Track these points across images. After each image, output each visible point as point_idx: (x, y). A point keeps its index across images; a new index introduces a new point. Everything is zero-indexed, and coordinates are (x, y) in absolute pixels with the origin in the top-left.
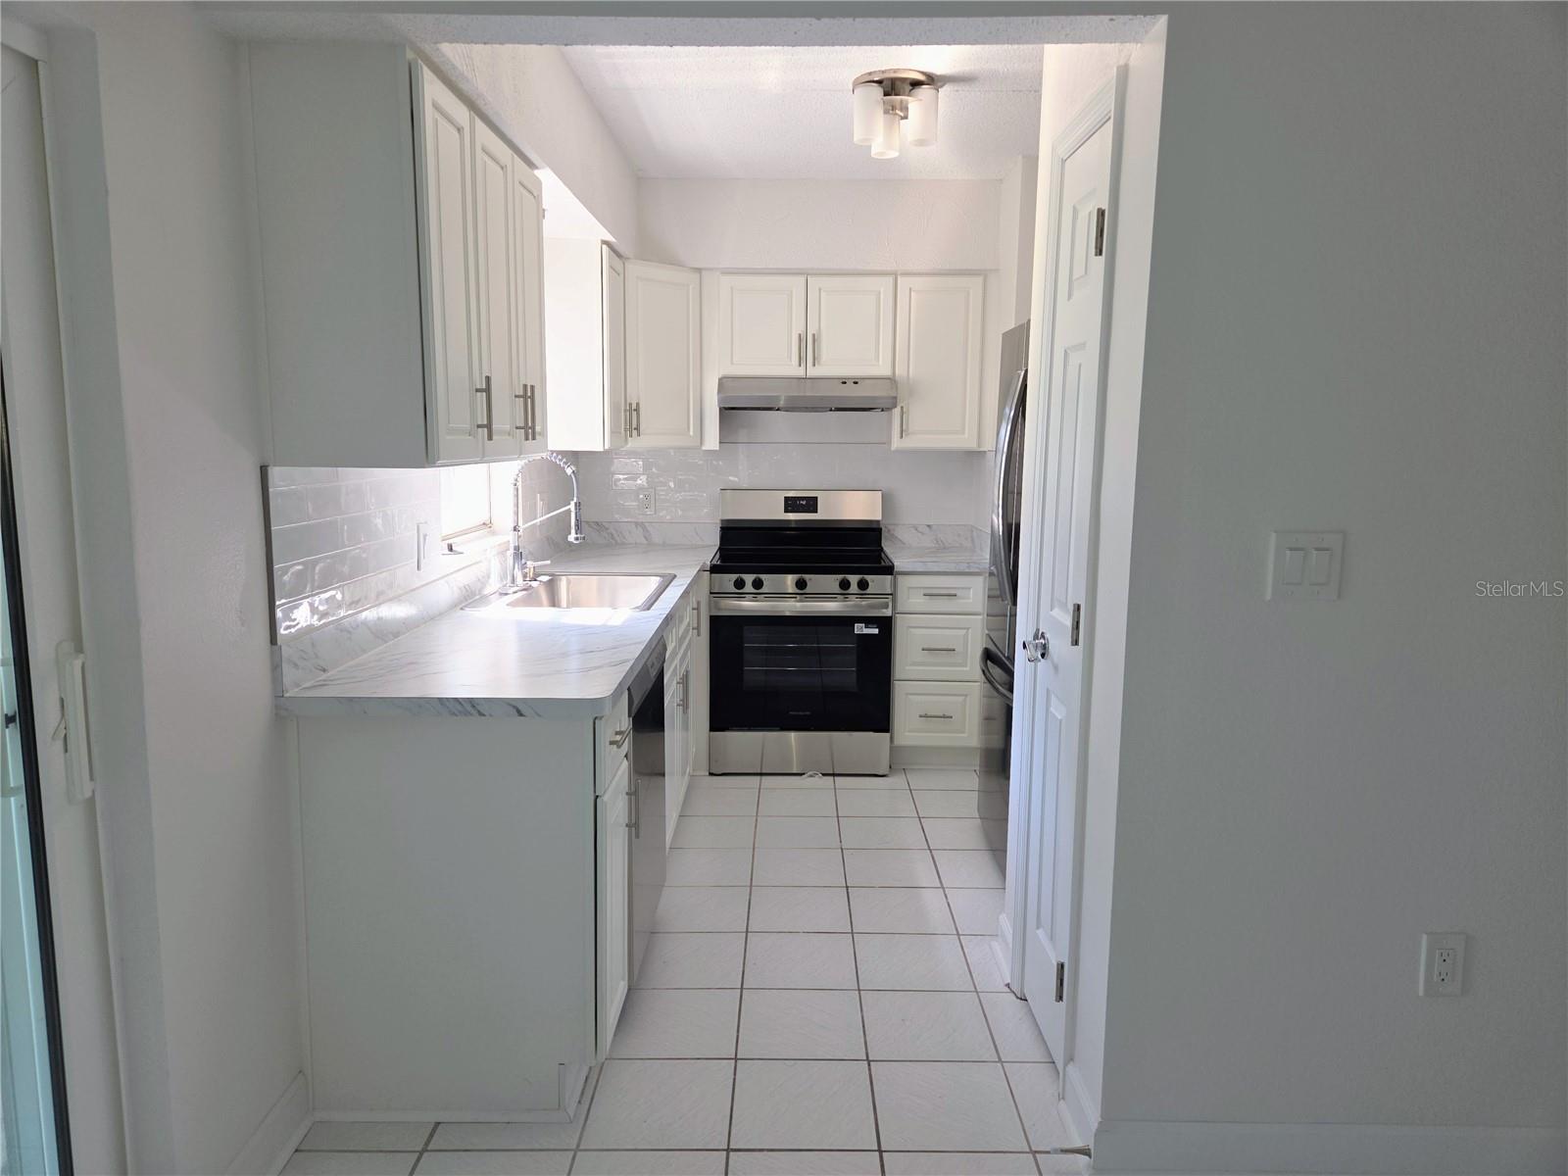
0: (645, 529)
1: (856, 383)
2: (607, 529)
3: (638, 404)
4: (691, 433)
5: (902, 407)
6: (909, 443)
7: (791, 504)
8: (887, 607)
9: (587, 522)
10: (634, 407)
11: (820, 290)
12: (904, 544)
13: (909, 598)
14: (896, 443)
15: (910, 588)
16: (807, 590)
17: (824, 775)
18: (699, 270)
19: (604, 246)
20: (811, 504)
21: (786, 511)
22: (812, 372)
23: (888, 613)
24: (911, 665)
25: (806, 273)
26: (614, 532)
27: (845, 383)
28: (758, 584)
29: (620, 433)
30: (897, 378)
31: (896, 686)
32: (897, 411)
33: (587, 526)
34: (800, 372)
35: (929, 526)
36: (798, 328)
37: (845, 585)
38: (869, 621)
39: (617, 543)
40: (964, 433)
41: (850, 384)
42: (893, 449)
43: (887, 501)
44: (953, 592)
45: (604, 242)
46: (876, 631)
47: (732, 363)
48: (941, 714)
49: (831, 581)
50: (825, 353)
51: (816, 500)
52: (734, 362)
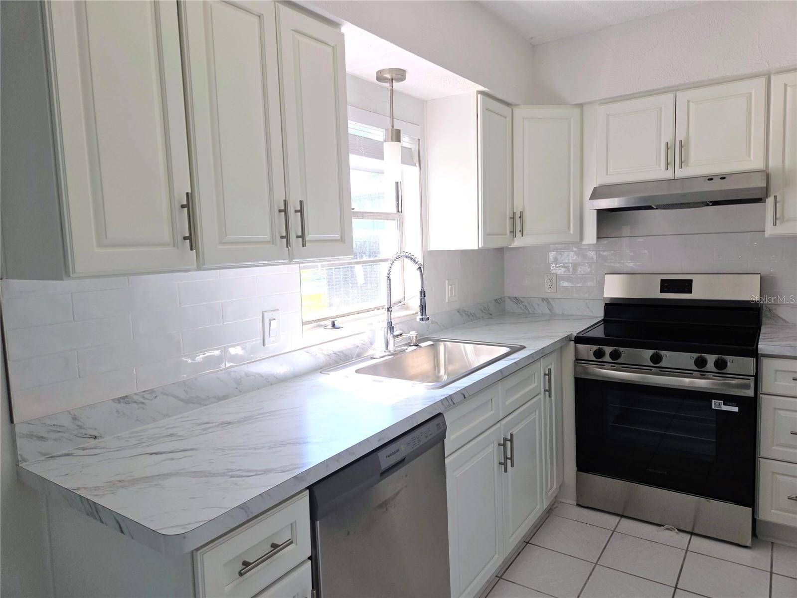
0: (548, 303)
1: (723, 178)
2: (522, 302)
3: (521, 213)
4: (572, 232)
5: (776, 197)
6: (782, 230)
7: (667, 285)
8: (747, 387)
9: (509, 297)
10: (518, 215)
11: (689, 102)
12: (787, 322)
13: (775, 380)
14: (770, 230)
15: (776, 371)
16: (663, 364)
17: (680, 530)
18: (581, 106)
19: (479, 95)
20: (686, 286)
21: (662, 291)
22: (680, 173)
23: (750, 393)
24: (777, 445)
25: (674, 90)
26: (527, 305)
27: (713, 179)
28: (615, 355)
29: (506, 234)
30: (770, 170)
31: (761, 464)
32: (770, 201)
33: (509, 300)
34: (669, 175)
36: (667, 137)
37: (701, 363)
38: (728, 399)
39: (529, 313)
41: (717, 181)
42: (766, 237)
43: (766, 284)
45: (479, 92)
46: (736, 409)
47: (607, 174)
49: (686, 359)
50: (693, 155)
51: (690, 282)
52: (609, 173)
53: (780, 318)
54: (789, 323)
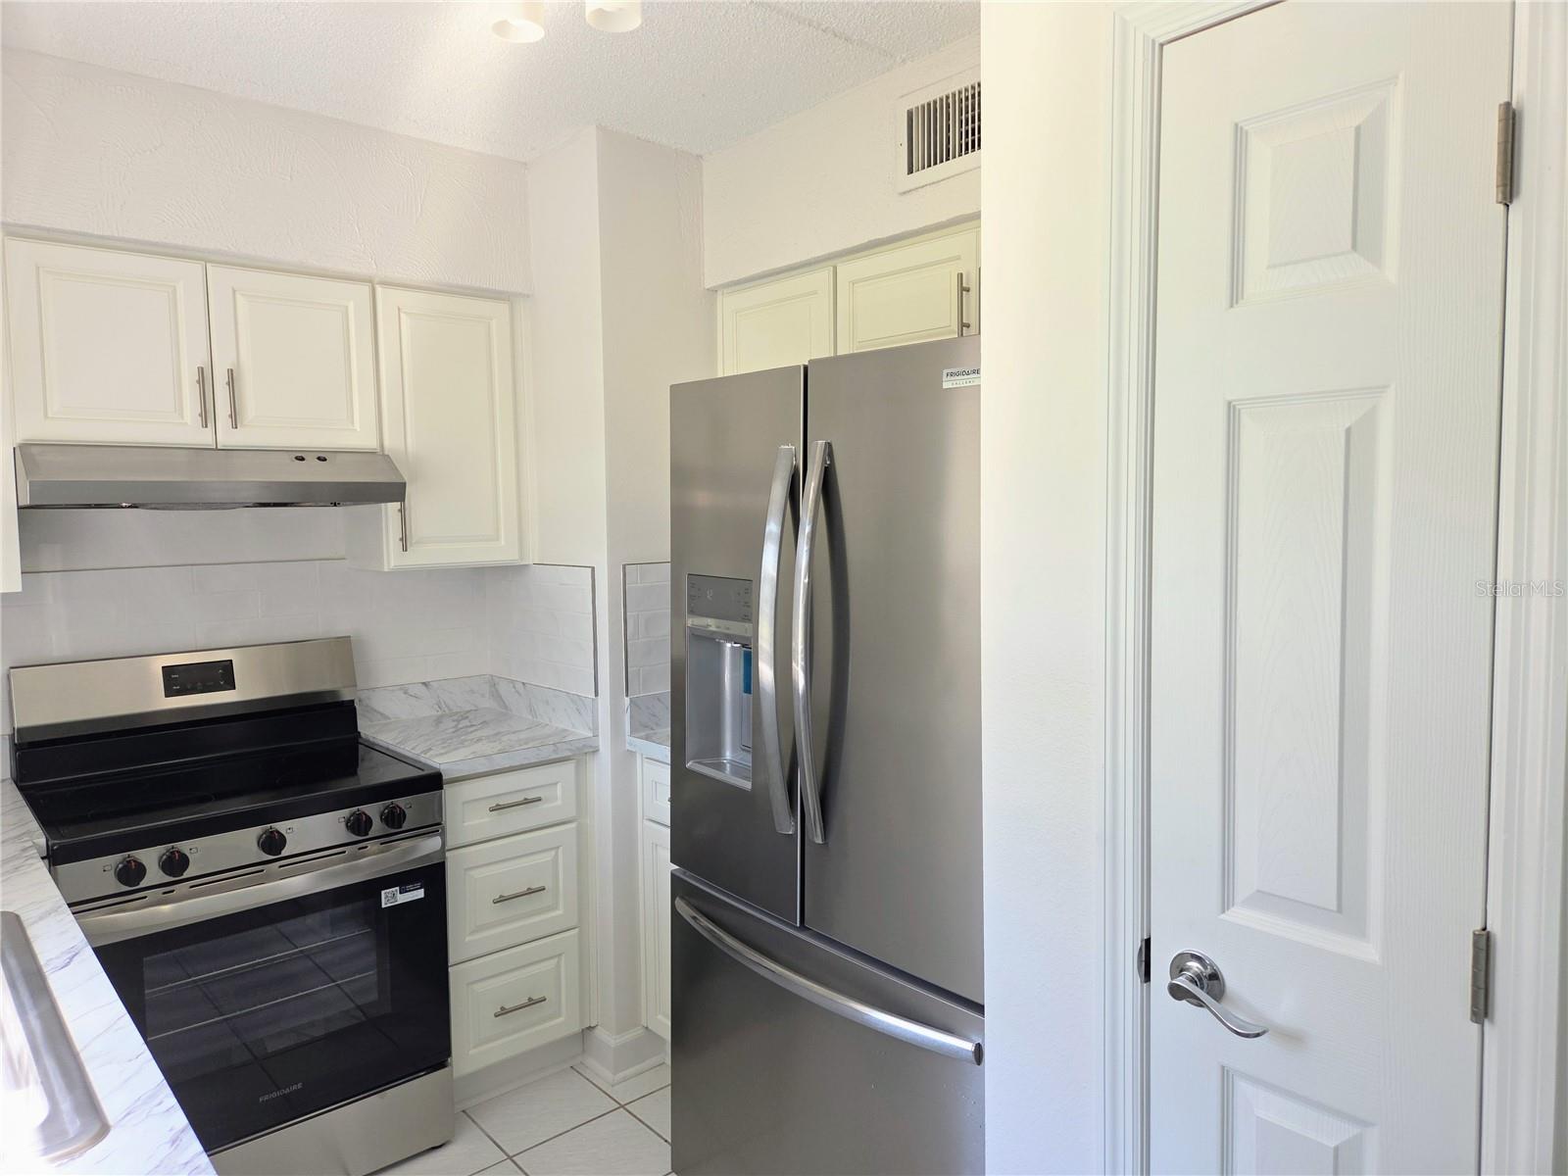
1: (322, 459)
6: (417, 558)
7: (177, 680)
11: (231, 291)
12: (387, 718)
13: (464, 820)
14: (393, 558)
15: (464, 805)
16: (286, 851)
20: (220, 675)
21: (170, 693)
22: (228, 437)
23: (435, 856)
24: (473, 933)
25: (203, 258)
27: (302, 459)
28: (175, 865)
31: (456, 975)
32: (393, 506)
34: (204, 438)
35: (424, 683)
36: (195, 355)
37: (359, 825)
38: (403, 881)
40: (498, 539)
41: (311, 461)
42: (385, 569)
44: (531, 795)
46: (420, 894)
47: (46, 416)
48: (525, 1000)
50: (256, 406)
51: (228, 666)
52: (50, 415)
53: (375, 711)
54: (389, 719)
